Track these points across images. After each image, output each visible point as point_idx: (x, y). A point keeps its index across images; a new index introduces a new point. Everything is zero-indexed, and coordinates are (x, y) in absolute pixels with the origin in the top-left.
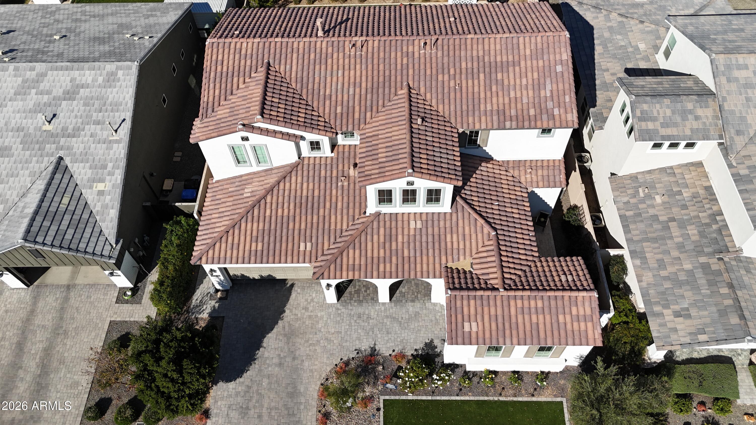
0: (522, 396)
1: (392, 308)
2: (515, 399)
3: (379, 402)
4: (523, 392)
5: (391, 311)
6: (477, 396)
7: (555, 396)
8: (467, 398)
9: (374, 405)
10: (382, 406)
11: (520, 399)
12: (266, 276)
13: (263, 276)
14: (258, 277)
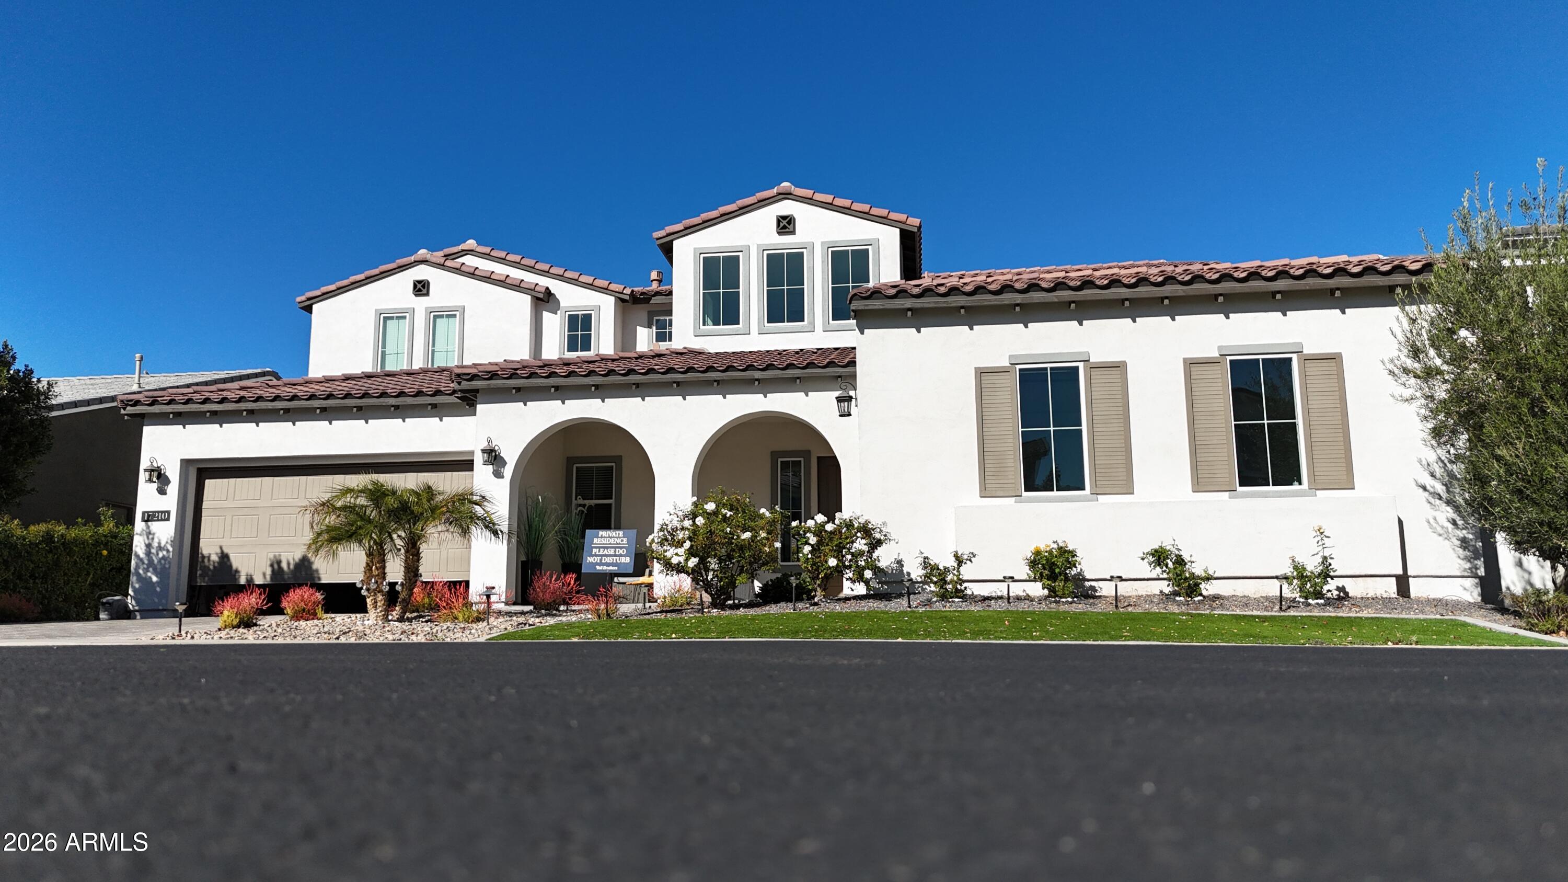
12: (292, 567)
13: (284, 565)
14: (264, 574)
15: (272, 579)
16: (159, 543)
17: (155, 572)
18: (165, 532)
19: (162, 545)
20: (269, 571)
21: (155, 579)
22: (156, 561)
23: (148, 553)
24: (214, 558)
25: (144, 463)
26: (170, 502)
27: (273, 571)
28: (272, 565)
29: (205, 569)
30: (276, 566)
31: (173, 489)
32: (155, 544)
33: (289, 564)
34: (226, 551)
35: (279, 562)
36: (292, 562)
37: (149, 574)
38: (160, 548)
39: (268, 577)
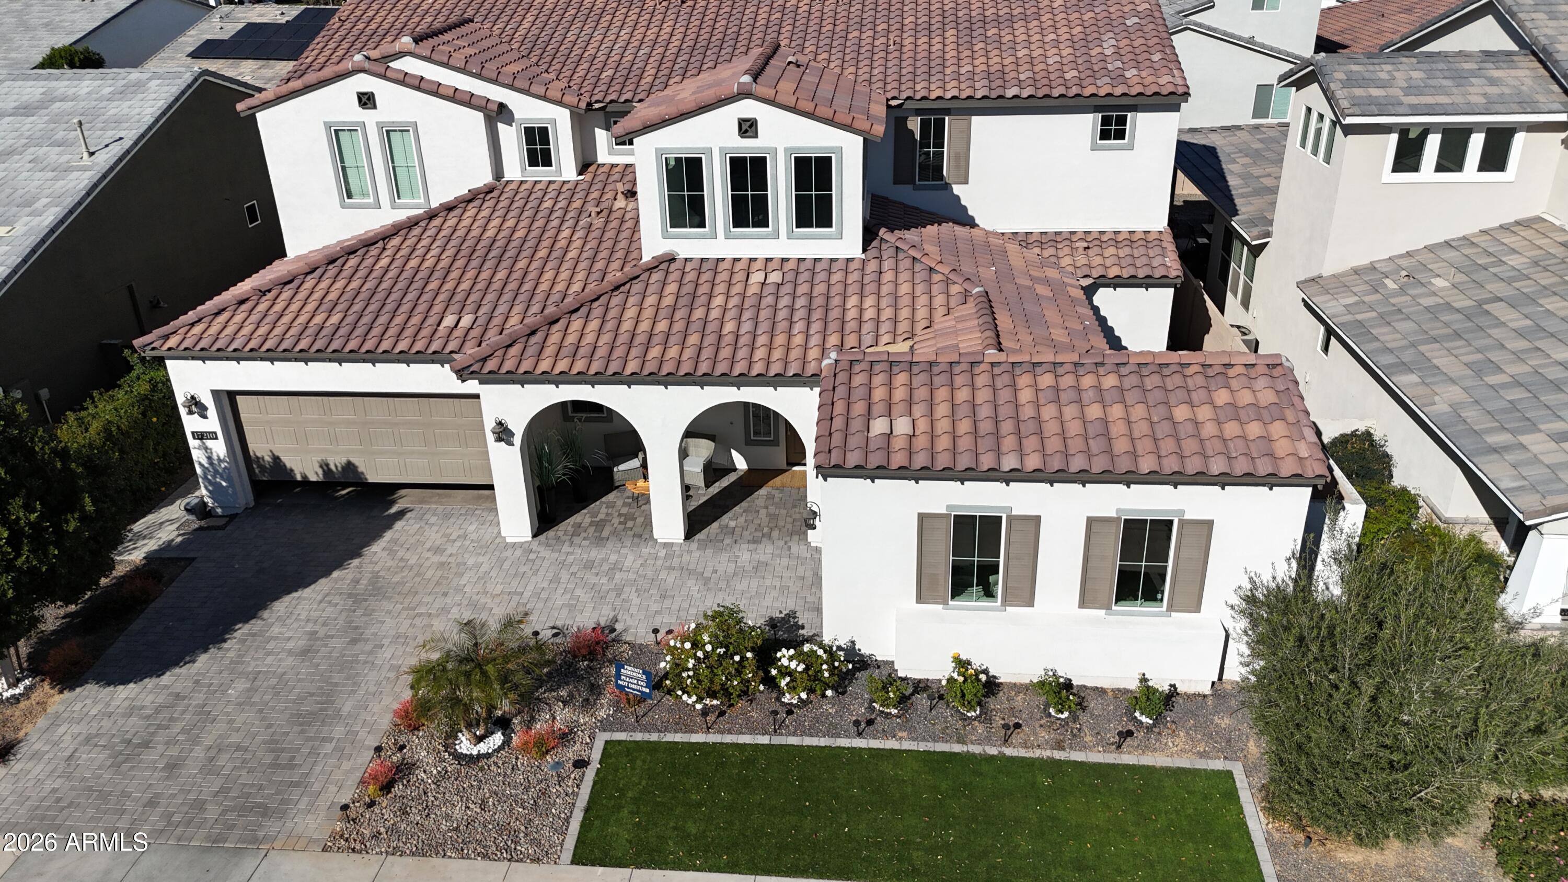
0: (1084, 747)
1: (690, 552)
2: (1058, 755)
3: (590, 746)
4: (1088, 739)
5: (686, 558)
6: (924, 740)
7: (1202, 755)
8: (892, 744)
9: (571, 753)
10: (596, 755)
11: (1078, 756)
12: (340, 469)
13: (333, 467)
14: (317, 473)
15: (324, 476)
16: (218, 456)
17: (222, 478)
18: (219, 448)
19: (222, 457)
20: (320, 472)
21: (224, 484)
22: (220, 471)
23: (211, 464)
24: (267, 458)
25: (180, 399)
26: (212, 423)
27: (324, 471)
28: (321, 467)
29: (262, 468)
30: (325, 468)
31: (212, 412)
32: (215, 457)
33: (336, 467)
34: (276, 454)
35: (327, 465)
36: (339, 465)
37: (218, 480)
38: (219, 460)
39: (321, 476)
